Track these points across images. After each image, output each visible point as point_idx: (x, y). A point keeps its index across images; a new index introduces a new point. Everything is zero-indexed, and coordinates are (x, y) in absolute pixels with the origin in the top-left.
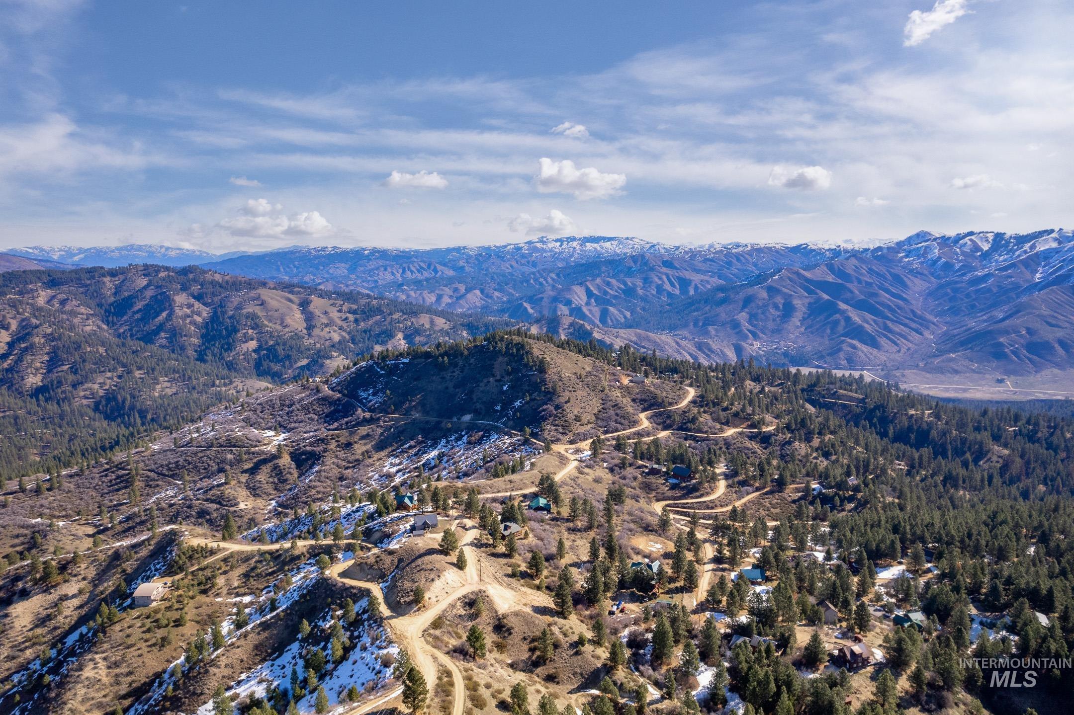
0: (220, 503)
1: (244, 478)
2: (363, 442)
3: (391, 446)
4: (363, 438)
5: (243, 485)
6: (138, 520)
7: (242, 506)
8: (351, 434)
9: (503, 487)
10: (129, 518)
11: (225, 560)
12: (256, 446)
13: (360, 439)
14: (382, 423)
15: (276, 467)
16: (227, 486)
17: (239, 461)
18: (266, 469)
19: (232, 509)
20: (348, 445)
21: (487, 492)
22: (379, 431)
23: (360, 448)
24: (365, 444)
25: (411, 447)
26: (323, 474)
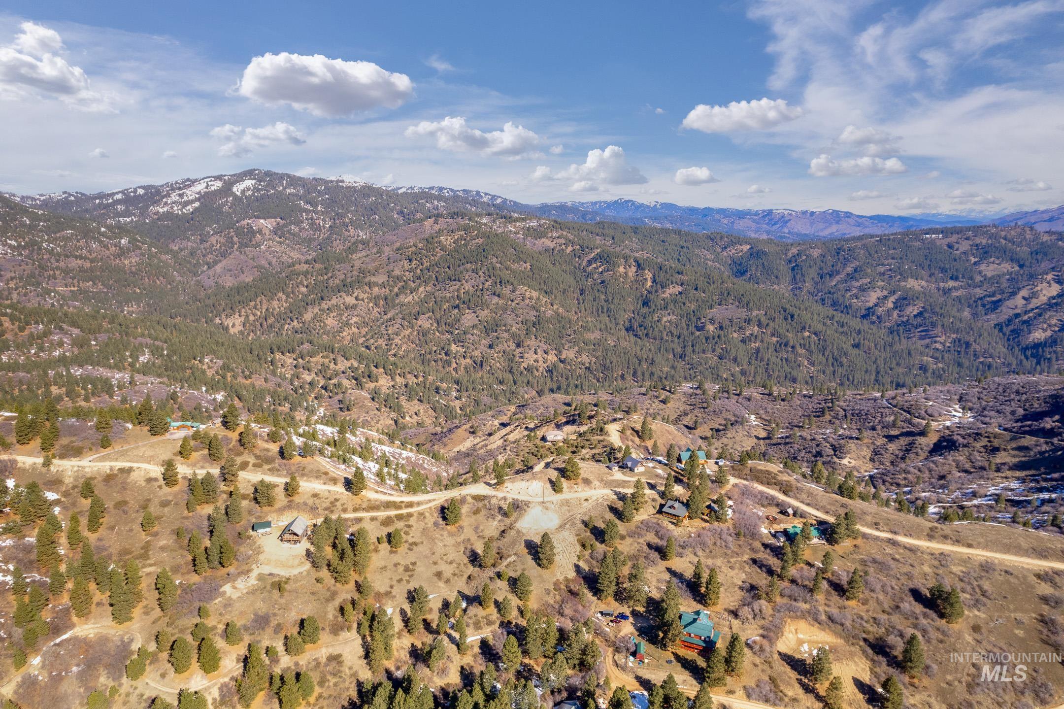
0: (835, 451)
1: (880, 441)
2: (1013, 452)
3: (1037, 469)
4: (1020, 449)
5: (872, 447)
6: (787, 440)
7: (845, 461)
8: (1013, 439)
9: (824, 503)
10: (787, 437)
11: (599, 441)
12: (923, 419)
13: (1013, 449)
14: (1055, 441)
15: (911, 444)
16: (856, 441)
17: (894, 425)
18: (903, 441)
19: (837, 460)
20: (995, 450)
21: (796, 498)
22: (1045, 448)
23: (1001, 458)
24: (1014, 456)
25: (1052, 480)
26: (932, 465)
